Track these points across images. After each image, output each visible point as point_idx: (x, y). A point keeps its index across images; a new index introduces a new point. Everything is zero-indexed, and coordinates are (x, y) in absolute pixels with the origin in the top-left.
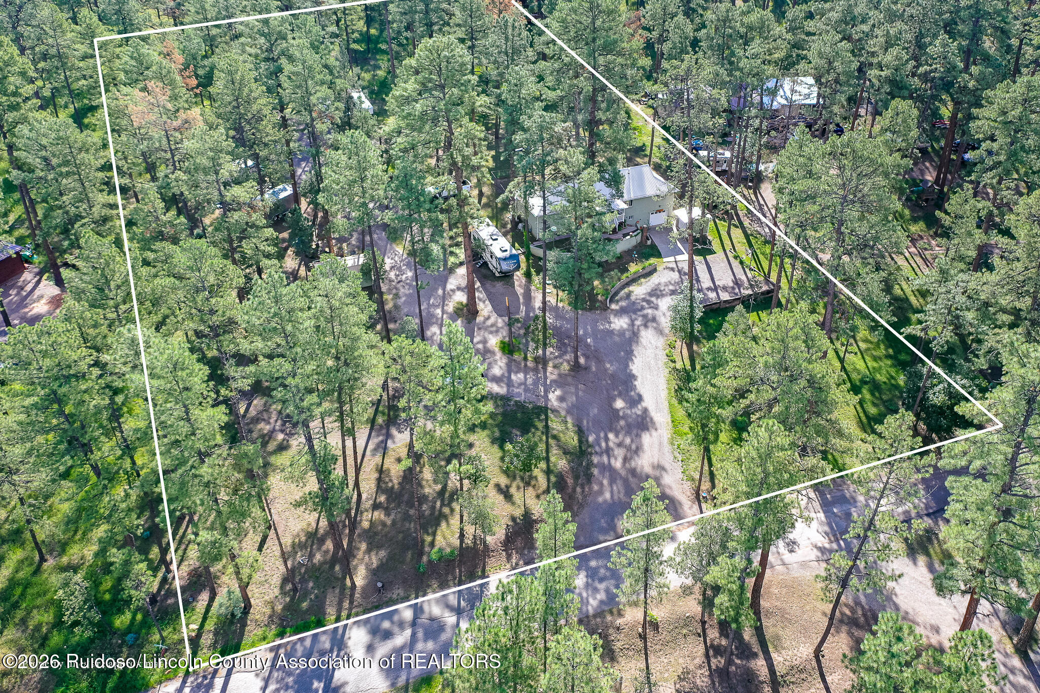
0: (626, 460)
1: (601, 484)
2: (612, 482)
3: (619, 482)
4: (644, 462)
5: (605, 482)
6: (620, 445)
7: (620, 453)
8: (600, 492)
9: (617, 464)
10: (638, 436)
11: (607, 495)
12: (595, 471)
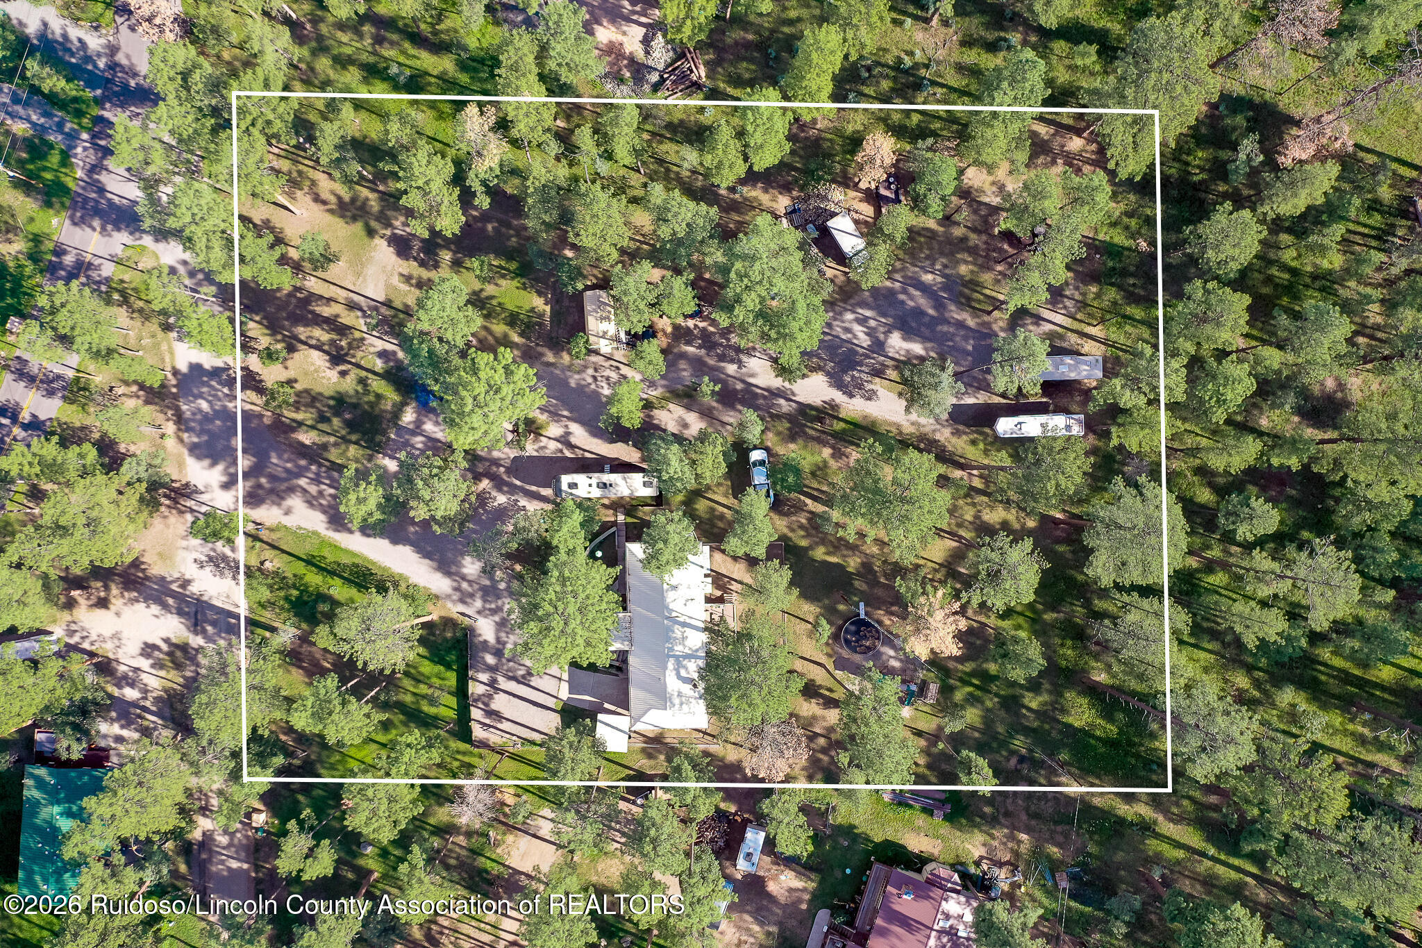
0: (305, 491)
1: (288, 461)
2: (287, 470)
3: (284, 475)
4: (296, 502)
5: (289, 465)
6: (321, 493)
7: (313, 489)
8: (280, 457)
9: (303, 482)
10: (324, 512)
11: (274, 460)
12: (303, 462)
